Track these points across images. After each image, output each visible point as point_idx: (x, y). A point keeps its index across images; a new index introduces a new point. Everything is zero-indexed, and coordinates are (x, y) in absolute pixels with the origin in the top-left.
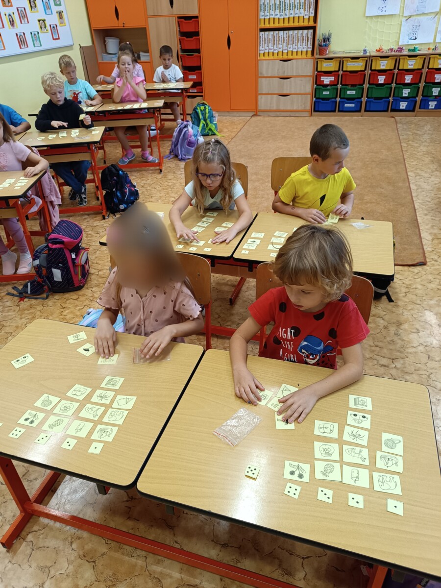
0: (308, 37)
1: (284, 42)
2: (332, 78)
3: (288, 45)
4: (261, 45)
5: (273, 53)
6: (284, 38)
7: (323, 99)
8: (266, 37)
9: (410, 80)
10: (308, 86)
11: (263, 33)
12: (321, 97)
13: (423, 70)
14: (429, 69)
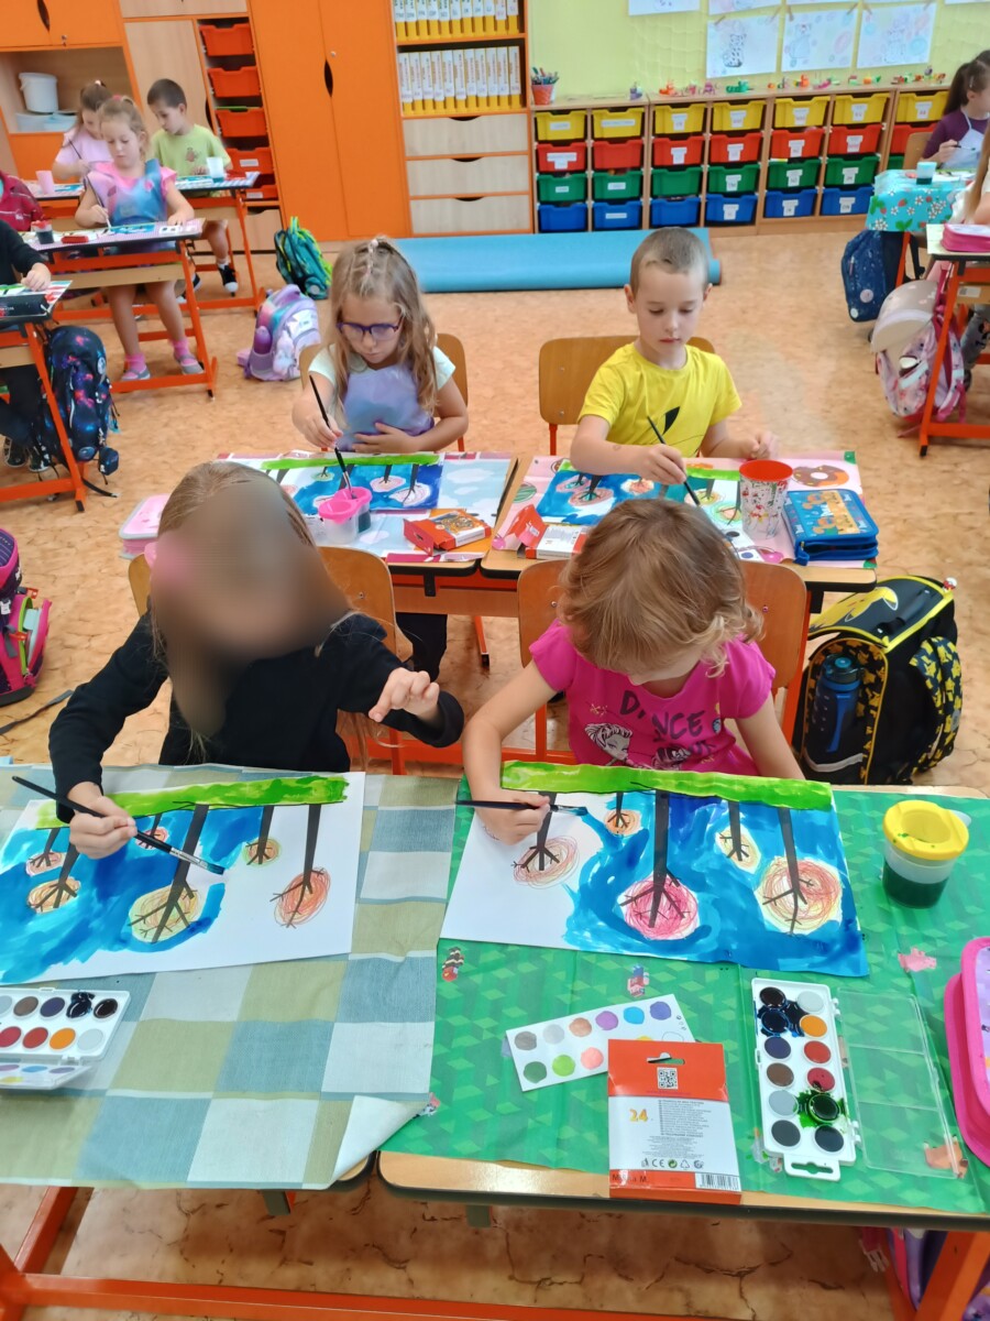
0: (509, 65)
1: (455, 76)
2: (572, 157)
3: (467, 81)
4: (405, 83)
5: (434, 102)
6: (455, 67)
7: (557, 204)
8: (414, 66)
9: (739, 154)
10: (519, 175)
11: (405, 55)
12: (552, 199)
13: (763, 131)
14: (776, 129)
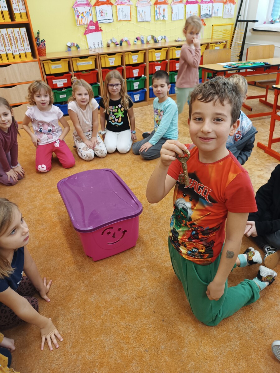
2: (65, 81)
7: (61, 103)
12: (58, 101)
13: (145, 63)
14: (150, 62)
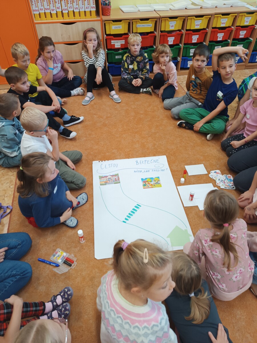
2: (123, 42)
3: (67, 3)
4: (34, 3)
5: (51, 13)
7: (116, 63)
9: (196, 40)
12: (114, 61)
13: (207, 29)
14: (213, 28)
